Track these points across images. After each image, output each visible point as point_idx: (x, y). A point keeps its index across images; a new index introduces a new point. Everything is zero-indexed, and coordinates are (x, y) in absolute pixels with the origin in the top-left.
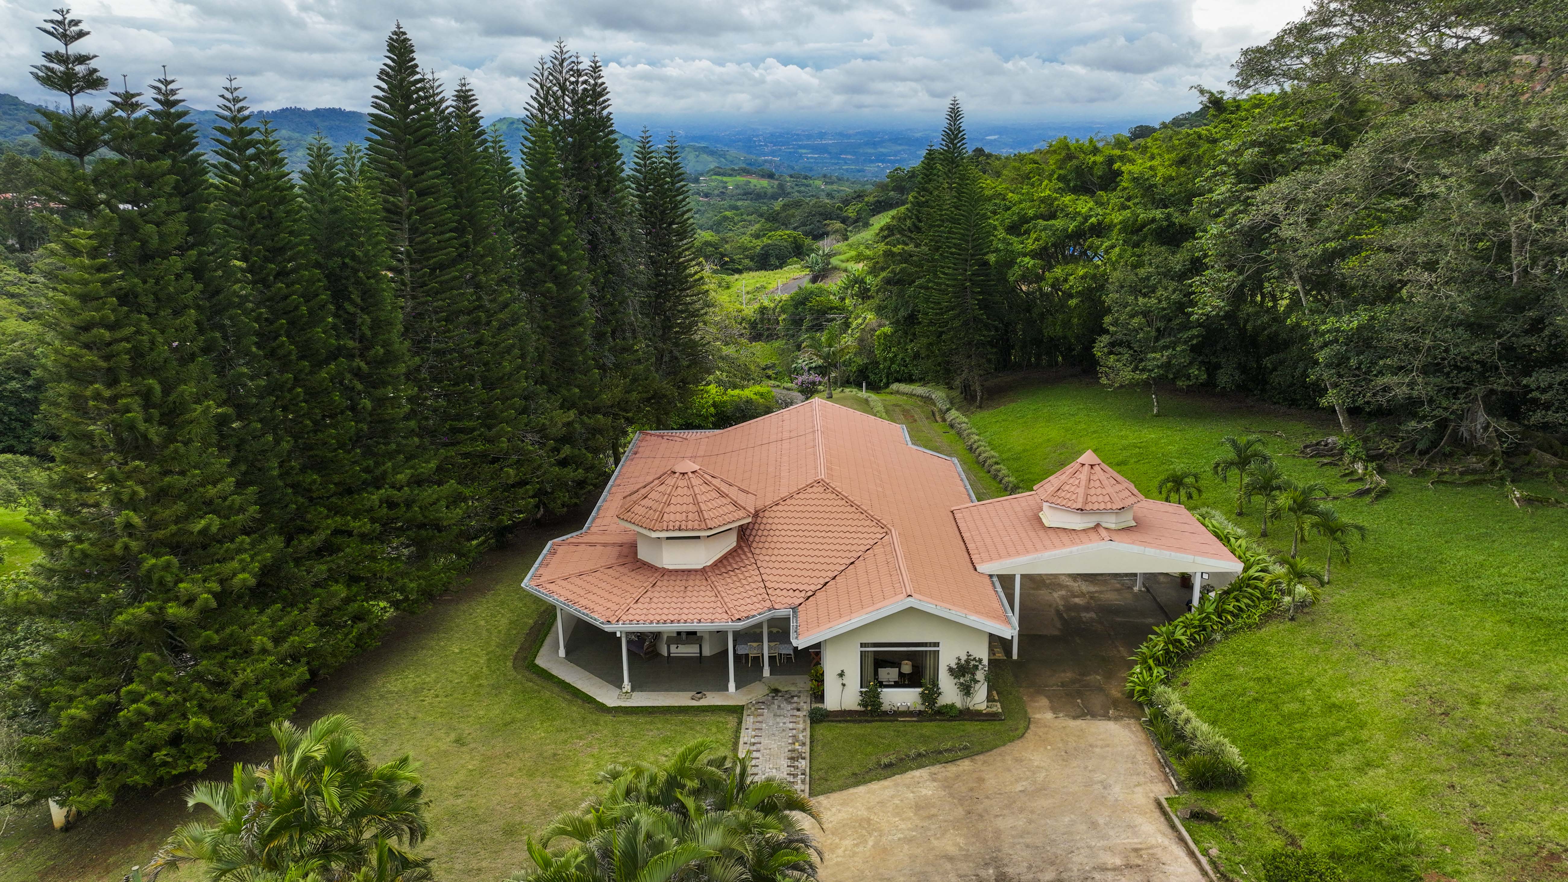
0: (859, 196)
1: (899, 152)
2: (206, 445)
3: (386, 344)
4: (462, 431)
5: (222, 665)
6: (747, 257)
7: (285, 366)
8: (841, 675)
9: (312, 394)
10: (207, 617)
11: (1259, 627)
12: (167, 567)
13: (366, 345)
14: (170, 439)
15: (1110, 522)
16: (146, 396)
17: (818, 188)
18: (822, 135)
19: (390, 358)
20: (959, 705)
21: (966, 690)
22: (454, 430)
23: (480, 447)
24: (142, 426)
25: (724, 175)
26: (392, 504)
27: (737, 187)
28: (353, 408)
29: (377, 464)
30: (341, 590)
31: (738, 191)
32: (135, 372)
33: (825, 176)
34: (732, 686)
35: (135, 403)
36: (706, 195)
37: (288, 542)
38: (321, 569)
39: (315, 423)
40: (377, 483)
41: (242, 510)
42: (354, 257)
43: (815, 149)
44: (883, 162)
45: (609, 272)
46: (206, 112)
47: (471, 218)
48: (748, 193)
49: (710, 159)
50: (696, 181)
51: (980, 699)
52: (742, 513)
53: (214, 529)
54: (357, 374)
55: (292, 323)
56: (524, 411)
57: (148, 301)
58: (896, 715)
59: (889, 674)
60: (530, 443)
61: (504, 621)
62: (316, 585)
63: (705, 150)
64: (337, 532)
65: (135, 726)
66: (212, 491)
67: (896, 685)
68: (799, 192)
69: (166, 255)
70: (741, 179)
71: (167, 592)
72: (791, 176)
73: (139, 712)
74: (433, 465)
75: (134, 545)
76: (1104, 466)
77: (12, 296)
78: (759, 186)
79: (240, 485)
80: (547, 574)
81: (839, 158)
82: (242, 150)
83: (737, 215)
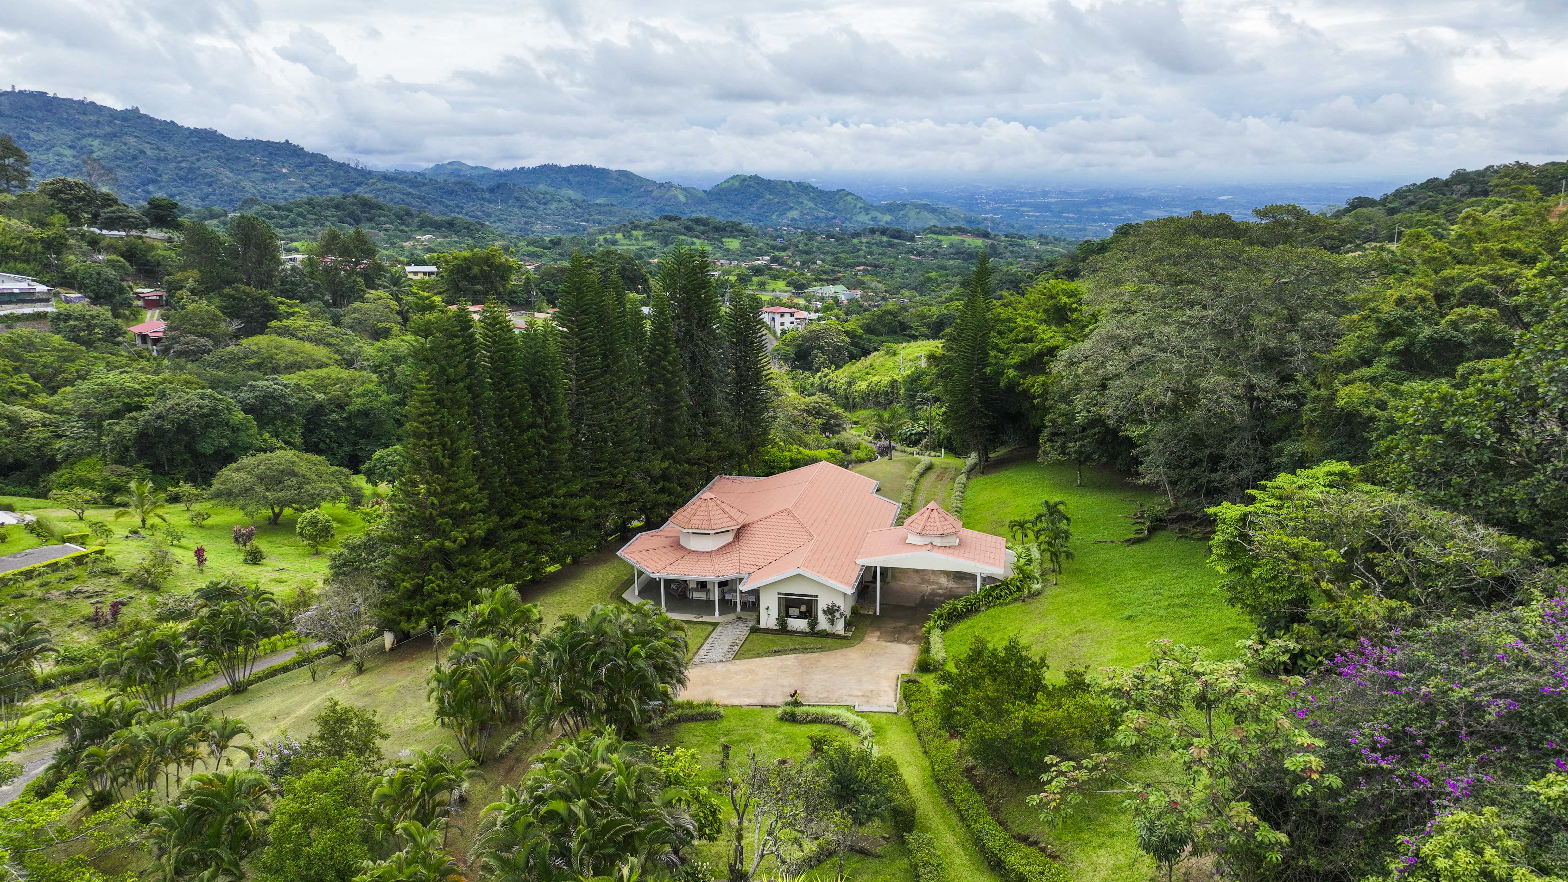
0: (1051, 265)
1: (1124, 211)
2: (467, 469)
3: (557, 421)
4: (600, 469)
5: (467, 573)
6: (925, 324)
7: (506, 431)
8: (767, 609)
9: (519, 447)
10: (463, 548)
11: (1006, 604)
12: (447, 523)
13: (548, 421)
14: (452, 466)
15: (938, 542)
16: (444, 446)
17: (1031, 248)
18: (1045, 194)
19: (560, 428)
20: (829, 630)
21: (832, 622)
22: (594, 469)
23: (607, 478)
24: (441, 459)
25: (939, 233)
26: (554, 506)
27: (951, 246)
28: (538, 454)
29: (549, 485)
30: (524, 546)
31: (951, 251)
32: (440, 434)
33: (1041, 236)
34: (717, 613)
35: (439, 448)
36: (919, 254)
37: (501, 519)
38: (516, 533)
39: (519, 461)
40: (549, 494)
41: (480, 501)
42: (544, 376)
43: (1037, 207)
44: (1105, 221)
45: (703, 375)
46: (476, 168)
47: (612, 351)
48: (959, 253)
49: (930, 216)
50: (912, 239)
51: (840, 627)
52: (734, 523)
53: (468, 508)
54: (542, 436)
55: (511, 410)
56: (639, 460)
57: (448, 403)
58: (794, 633)
59: (794, 611)
60: (638, 480)
61: (612, 577)
62: (513, 541)
63: (925, 207)
64: (525, 517)
65: (430, 595)
66: (468, 491)
67: (798, 617)
68: (1011, 252)
69: (457, 382)
70: (956, 238)
71: (446, 536)
72: (1006, 236)
73: (433, 588)
74: (578, 487)
75: (434, 513)
76: (941, 510)
77: (330, 345)
78: (973, 246)
79: (481, 490)
80: (631, 549)
81: (1061, 217)
82: (493, 326)
83: (940, 276)
